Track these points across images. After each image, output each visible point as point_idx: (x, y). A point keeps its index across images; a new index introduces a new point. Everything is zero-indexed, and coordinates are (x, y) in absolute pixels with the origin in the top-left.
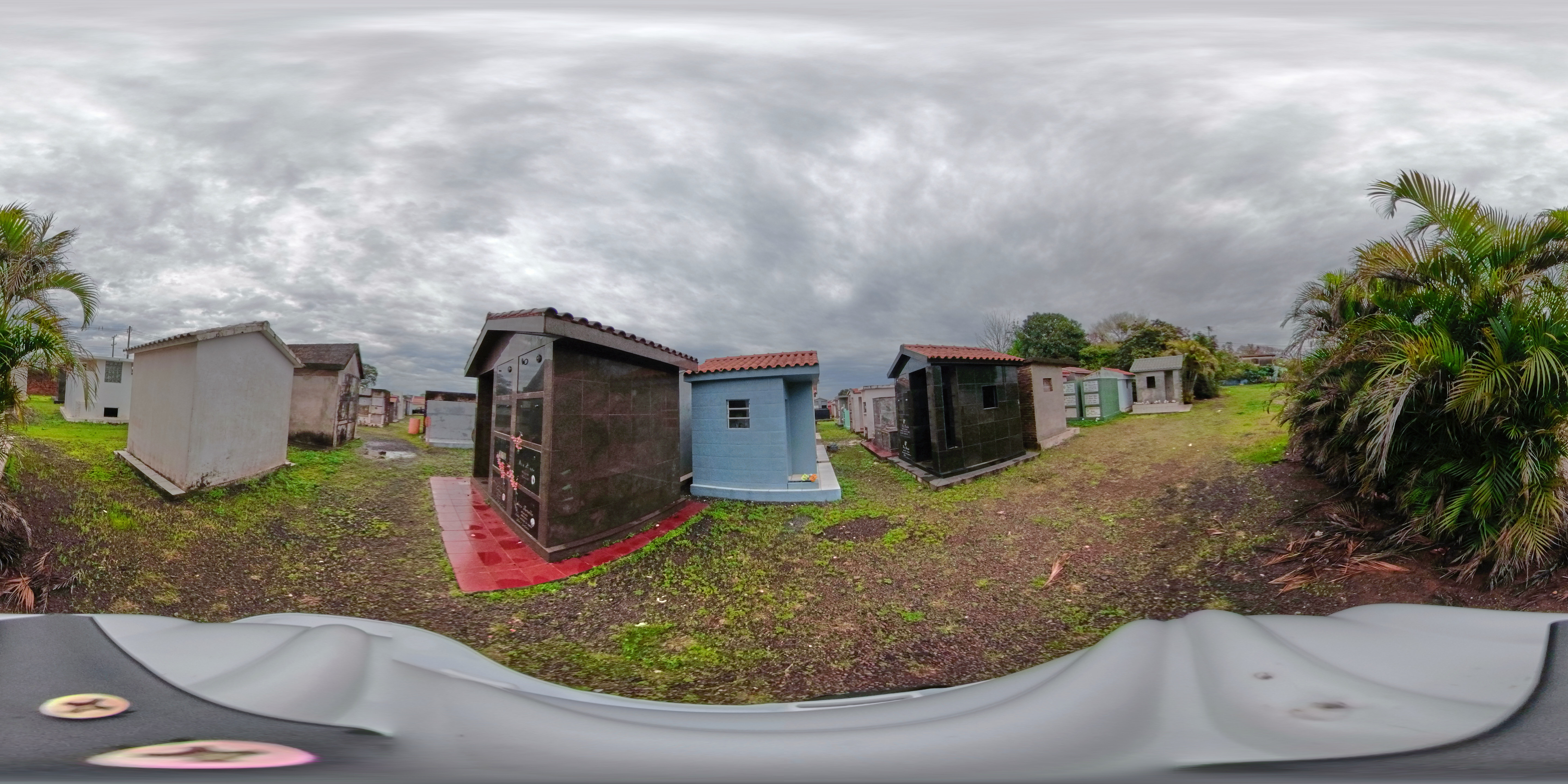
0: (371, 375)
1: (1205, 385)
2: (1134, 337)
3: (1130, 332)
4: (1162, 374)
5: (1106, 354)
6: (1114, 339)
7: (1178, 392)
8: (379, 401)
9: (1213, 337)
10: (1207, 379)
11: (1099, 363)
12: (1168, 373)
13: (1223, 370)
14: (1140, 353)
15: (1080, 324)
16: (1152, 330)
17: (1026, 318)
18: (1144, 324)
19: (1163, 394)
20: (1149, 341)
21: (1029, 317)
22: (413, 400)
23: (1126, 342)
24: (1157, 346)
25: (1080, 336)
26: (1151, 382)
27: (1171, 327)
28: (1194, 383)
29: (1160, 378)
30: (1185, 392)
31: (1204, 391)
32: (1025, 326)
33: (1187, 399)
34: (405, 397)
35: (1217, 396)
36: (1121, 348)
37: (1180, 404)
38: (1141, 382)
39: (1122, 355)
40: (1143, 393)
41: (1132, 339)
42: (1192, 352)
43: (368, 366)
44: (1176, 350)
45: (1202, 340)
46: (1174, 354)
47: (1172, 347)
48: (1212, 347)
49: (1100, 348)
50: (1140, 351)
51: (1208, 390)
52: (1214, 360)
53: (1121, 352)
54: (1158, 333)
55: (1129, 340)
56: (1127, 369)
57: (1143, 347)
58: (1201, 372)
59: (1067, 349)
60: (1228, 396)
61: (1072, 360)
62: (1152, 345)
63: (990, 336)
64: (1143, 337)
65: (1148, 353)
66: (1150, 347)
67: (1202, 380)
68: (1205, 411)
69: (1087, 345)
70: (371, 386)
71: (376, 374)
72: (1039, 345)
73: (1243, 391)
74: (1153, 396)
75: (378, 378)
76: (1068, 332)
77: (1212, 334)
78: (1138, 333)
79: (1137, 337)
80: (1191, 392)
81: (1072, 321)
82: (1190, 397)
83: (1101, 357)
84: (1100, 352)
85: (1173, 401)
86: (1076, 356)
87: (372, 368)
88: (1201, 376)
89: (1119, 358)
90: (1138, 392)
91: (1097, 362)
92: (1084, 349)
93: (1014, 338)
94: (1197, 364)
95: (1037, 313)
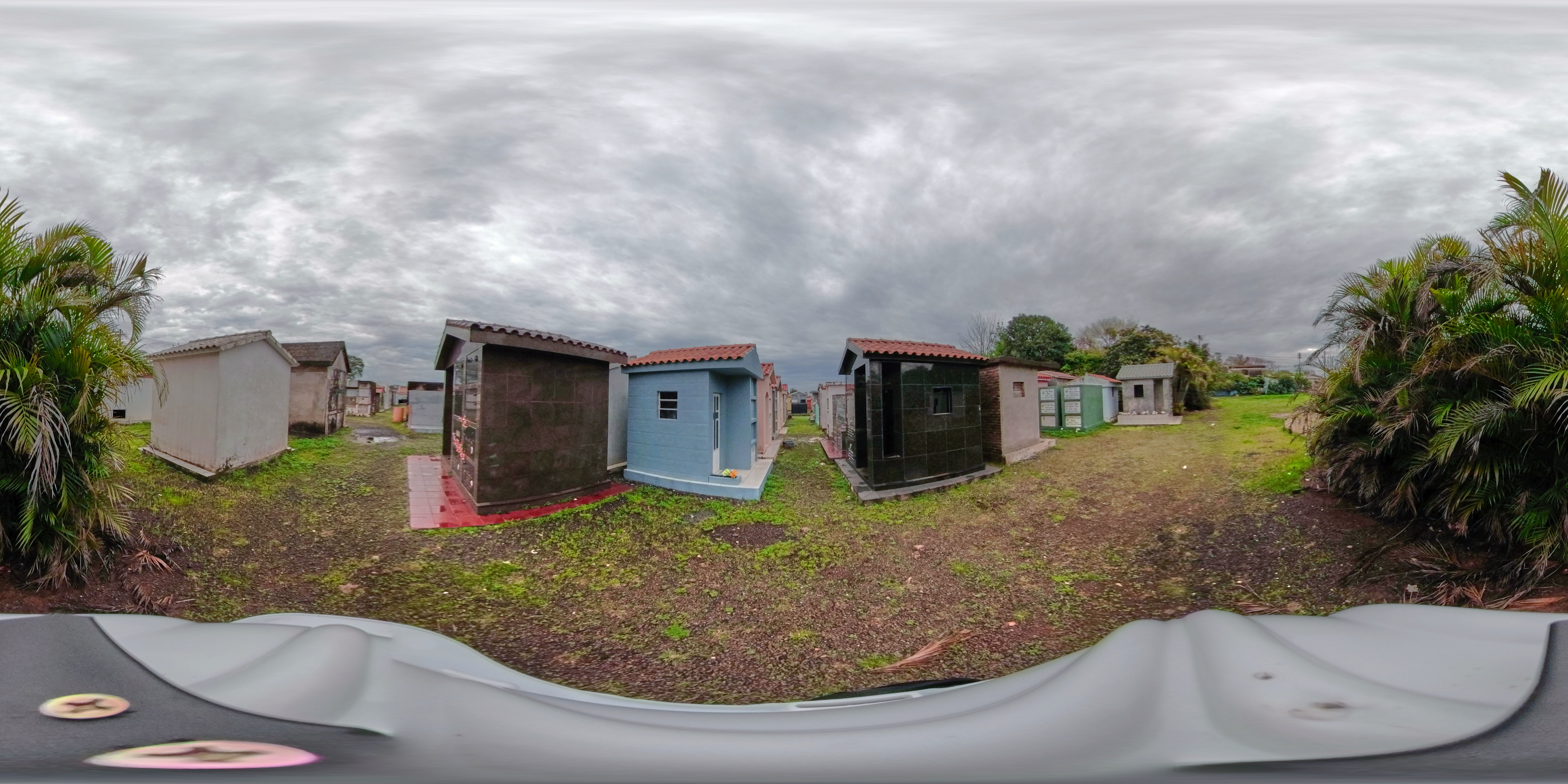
0: (358, 366)
1: (1196, 396)
2: (1122, 342)
3: (1118, 337)
4: (1152, 383)
5: (1093, 360)
6: (1101, 345)
7: (1167, 402)
8: (365, 392)
9: (1205, 346)
10: (1198, 390)
11: (1085, 369)
12: (1158, 382)
13: (1215, 380)
14: (1129, 360)
15: (1067, 328)
16: (1142, 335)
17: (1011, 319)
18: (1134, 330)
19: (1152, 403)
20: (1138, 348)
21: (1014, 318)
22: (399, 390)
23: (1114, 347)
24: (1146, 353)
25: (1066, 340)
26: (1139, 391)
27: (1161, 333)
28: (1185, 394)
29: (1148, 387)
30: (1175, 400)
31: (1194, 402)
32: (1010, 328)
33: (1177, 411)
34: (392, 387)
35: (1209, 408)
36: (1108, 354)
37: (1169, 416)
38: (1128, 391)
39: (1109, 361)
40: (1130, 403)
41: (1120, 345)
42: (1183, 360)
43: (354, 357)
44: (1167, 358)
45: (1193, 348)
46: (1164, 361)
47: (1162, 355)
48: (1205, 355)
49: (1086, 353)
50: (1128, 357)
51: (1199, 401)
52: (1206, 368)
53: (1108, 358)
54: (1148, 339)
55: (1116, 346)
56: (1113, 376)
57: (1132, 353)
58: (1192, 382)
59: (1052, 353)
60: (1220, 407)
61: (1056, 365)
62: (1141, 352)
63: (973, 336)
64: (1131, 344)
65: (1136, 360)
66: (1139, 354)
67: (1192, 389)
68: (1196, 423)
69: (1073, 350)
70: (358, 378)
71: (362, 365)
72: (1023, 348)
73: (1236, 403)
74: (1140, 406)
75: (365, 368)
76: (1053, 335)
77: (1202, 343)
78: (1126, 339)
79: (1127, 343)
80: (1182, 403)
81: (1059, 325)
82: (1180, 409)
83: (1087, 363)
84: (1085, 358)
85: (1163, 412)
86: (1061, 361)
87: (358, 359)
88: (1192, 386)
89: (1105, 365)
90: (1125, 402)
91: (1082, 367)
92: (1070, 354)
93: (998, 339)
94: (1188, 373)
95: (1023, 315)
